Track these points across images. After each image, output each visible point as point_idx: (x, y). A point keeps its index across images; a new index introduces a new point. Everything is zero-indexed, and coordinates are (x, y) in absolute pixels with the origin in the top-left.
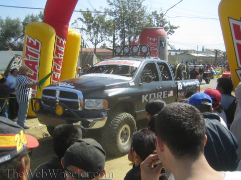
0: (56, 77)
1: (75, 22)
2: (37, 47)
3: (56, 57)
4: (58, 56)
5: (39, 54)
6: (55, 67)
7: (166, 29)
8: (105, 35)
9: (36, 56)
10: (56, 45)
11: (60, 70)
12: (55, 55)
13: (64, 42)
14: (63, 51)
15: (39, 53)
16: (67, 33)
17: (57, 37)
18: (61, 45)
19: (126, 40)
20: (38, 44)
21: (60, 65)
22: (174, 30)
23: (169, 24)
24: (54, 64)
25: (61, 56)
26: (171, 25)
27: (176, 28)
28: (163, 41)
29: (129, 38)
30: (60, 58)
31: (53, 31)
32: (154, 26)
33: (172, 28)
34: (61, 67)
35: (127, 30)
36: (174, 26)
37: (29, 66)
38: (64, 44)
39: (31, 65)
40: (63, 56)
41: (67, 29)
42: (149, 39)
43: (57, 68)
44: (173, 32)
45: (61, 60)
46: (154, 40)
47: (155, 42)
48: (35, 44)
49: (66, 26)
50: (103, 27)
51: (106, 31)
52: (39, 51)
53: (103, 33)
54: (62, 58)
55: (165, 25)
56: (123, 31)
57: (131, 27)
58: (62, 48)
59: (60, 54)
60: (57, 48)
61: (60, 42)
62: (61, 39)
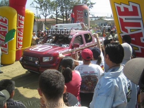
0: (20, 39)
1: (32, 4)
2: (6, 22)
3: (19, 27)
4: (20, 26)
5: (7, 27)
6: (19, 33)
7: (88, 5)
8: (51, 10)
9: (6, 28)
10: (18, 20)
11: (22, 35)
12: (18, 26)
13: (23, 18)
14: (23, 23)
15: (7, 25)
16: (25, 12)
17: (18, 15)
18: (21, 20)
19: (64, 12)
20: (6, 20)
21: (22, 32)
22: (93, 5)
23: (90, 2)
24: (18, 32)
25: (22, 27)
26: (91, 2)
27: (94, 4)
28: (87, 12)
29: (66, 12)
30: (21, 28)
31: (15, 11)
32: (81, 3)
33: (92, 4)
34: (22, 33)
35: (64, 7)
36: (93, 3)
37: (2, 34)
38: (23, 19)
39: (3, 33)
40: (23, 26)
41: (24, 9)
42: (78, 12)
43: (20, 34)
44: (92, 6)
45: (22, 29)
46: (81, 12)
47: (82, 13)
48: (4, 20)
49: (24, 8)
50: (49, 6)
51: (52, 8)
52: (7, 24)
53: (50, 9)
54: (23, 27)
55: (88, 3)
56: (62, 8)
57: (67, 4)
58: (22, 22)
59: (21, 26)
60: (19, 22)
61: (21, 18)
62: (21, 16)
